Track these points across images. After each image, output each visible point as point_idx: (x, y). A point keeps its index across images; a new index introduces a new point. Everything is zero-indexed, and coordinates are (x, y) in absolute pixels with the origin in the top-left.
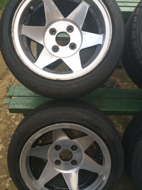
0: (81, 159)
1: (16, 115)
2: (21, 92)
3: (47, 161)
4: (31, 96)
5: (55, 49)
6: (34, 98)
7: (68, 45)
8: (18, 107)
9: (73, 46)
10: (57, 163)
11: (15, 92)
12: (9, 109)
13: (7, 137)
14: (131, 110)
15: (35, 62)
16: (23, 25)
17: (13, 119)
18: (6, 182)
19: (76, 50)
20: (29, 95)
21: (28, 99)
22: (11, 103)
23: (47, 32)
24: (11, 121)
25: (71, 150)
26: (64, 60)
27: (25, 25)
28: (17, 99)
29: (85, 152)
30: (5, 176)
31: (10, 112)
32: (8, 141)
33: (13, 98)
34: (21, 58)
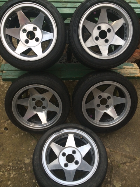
0: (47, 105)
1: (7, 85)
2: (9, 68)
3: (28, 107)
4: (16, 71)
5: (27, 42)
6: (18, 71)
7: (34, 39)
8: (8, 77)
9: (37, 40)
10: (34, 108)
11: (5, 68)
12: (2, 79)
13: (2, 99)
14: (78, 77)
15: (15, 50)
16: (6, 29)
17: (5, 87)
18: (5, 124)
19: (39, 42)
20: (14, 70)
21: (14, 72)
22: (3, 75)
23: (21, 31)
24: (4, 89)
25: (41, 101)
26: (32, 48)
27: (7, 28)
28: (7, 72)
29: (50, 101)
30: (4, 121)
31: (3, 81)
32: (3, 101)
33: (4, 72)
34: (7, 49)
